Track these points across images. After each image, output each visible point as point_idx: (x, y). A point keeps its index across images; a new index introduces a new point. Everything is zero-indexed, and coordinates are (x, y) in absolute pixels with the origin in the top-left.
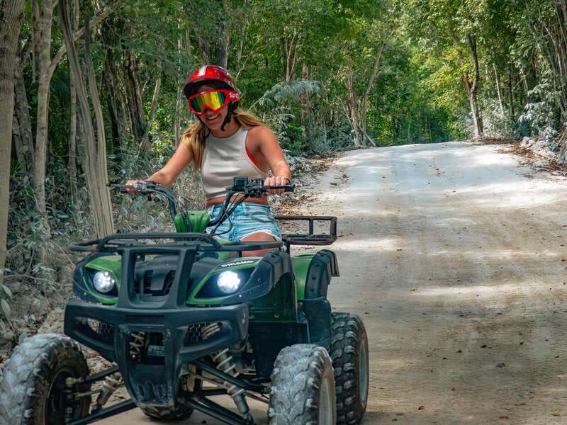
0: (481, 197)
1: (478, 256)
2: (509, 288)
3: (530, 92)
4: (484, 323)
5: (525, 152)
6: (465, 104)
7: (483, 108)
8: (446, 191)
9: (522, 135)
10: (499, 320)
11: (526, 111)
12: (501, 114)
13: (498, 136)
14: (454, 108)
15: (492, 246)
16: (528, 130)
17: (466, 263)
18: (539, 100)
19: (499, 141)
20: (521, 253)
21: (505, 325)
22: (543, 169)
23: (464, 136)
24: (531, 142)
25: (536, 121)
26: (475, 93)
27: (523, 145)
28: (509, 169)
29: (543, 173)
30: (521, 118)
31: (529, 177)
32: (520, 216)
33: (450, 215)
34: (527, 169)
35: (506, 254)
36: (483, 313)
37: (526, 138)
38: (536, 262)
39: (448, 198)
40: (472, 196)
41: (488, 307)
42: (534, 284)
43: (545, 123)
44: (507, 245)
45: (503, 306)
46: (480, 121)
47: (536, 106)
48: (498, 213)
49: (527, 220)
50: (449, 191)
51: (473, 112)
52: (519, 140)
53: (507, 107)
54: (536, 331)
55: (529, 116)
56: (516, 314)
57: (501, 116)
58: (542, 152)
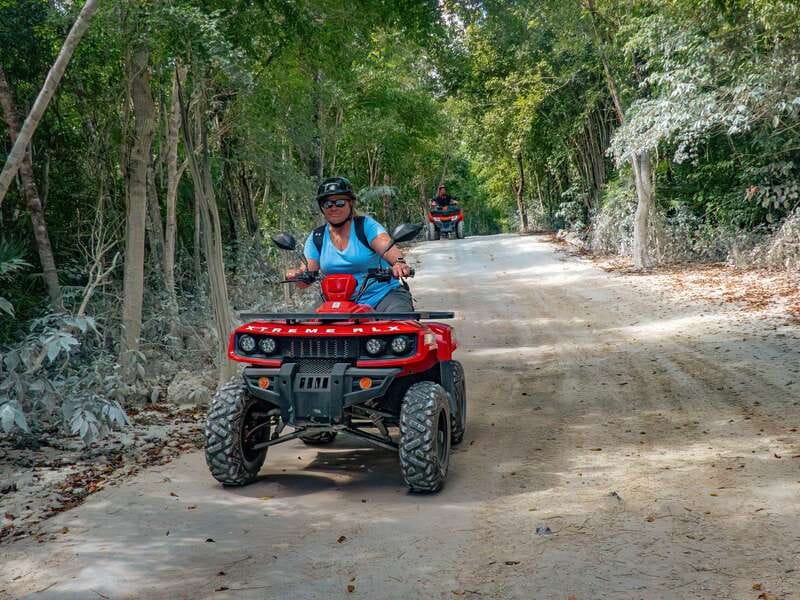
0: (524, 277)
1: (522, 323)
2: (545, 348)
3: (563, 194)
4: (526, 376)
5: (560, 240)
6: (513, 205)
7: (527, 207)
8: (498, 272)
9: (559, 228)
10: (538, 373)
11: (561, 209)
12: (542, 211)
13: (539, 228)
14: (505, 210)
15: (533, 316)
16: (562, 224)
17: (513, 329)
18: (570, 200)
19: (540, 233)
20: (556, 320)
21: (543, 377)
22: (574, 255)
23: (513, 230)
24: (565, 233)
25: (569, 216)
26: (521, 195)
27: (559, 235)
28: (548, 254)
29: (575, 258)
30: (556, 215)
31: (564, 260)
32: (555, 291)
33: (500, 291)
34: (562, 255)
35: (544, 321)
36: (525, 368)
37: (561, 231)
38: (568, 328)
39: (499, 278)
40: (518, 276)
41: (529, 363)
42: (565, 345)
43: (575, 218)
44: (545, 315)
45: (541, 362)
46: (525, 217)
47: (569, 205)
48: (539, 289)
49: (562, 295)
50: (500, 273)
51: (519, 210)
52: (556, 232)
53: (547, 206)
54: (565, 381)
55: (563, 213)
56: (551, 368)
57: (542, 213)
58: (573, 241)
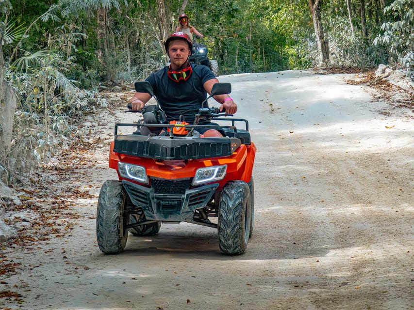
0: (324, 139)
1: (318, 212)
2: (357, 252)
3: (387, 9)
5: (380, 82)
6: (306, 24)
7: (329, 29)
8: (279, 132)
9: (378, 62)
10: (343, 290)
11: (382, 33)
12: (351, 36)
13: (348, 63)
14: (293, 31)
15: (338, 201)
16: (383, 55)
17: (304, 221)
18: (397, 19)
19: (349, 70)
20: (373, 208)
22: (402, 105)
23: (305, 64)
24: (389, 70)
25: (395, 44)
26: (318, 10)
27: (378, 73)
29: (403, 109)
30: (375, 42)
31: (385, 114)
33: (285, 161)
34: (383, 105)
35: (355, 210)
36: (324, 283)
37: (382, 67)
38: (391, 220)
39: (283, 141)
40: (312, 138)
41: (330, 275)
42: (387, 246)
43: (405, 47)
44: (355, 199)
45: (349, 274)
46: (325, 44)
47: (395, 26)
48: (347, 157)
49: (382, 167)
50: (285, 132)
51: (316, 33)
52: (374, 68)
53: (359, 28)
55: (386, 38)
56: (364, 283)
57: (352, 38)
58: (402, 84)
